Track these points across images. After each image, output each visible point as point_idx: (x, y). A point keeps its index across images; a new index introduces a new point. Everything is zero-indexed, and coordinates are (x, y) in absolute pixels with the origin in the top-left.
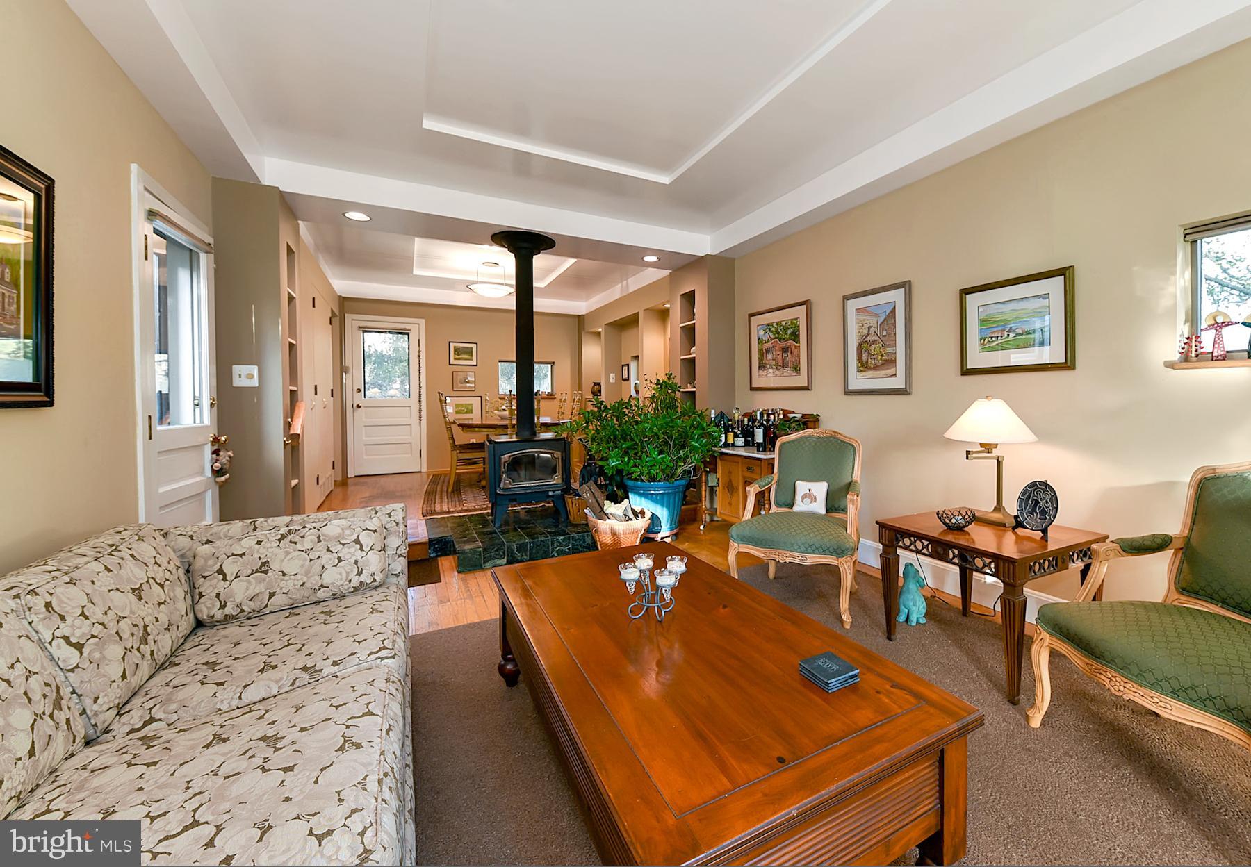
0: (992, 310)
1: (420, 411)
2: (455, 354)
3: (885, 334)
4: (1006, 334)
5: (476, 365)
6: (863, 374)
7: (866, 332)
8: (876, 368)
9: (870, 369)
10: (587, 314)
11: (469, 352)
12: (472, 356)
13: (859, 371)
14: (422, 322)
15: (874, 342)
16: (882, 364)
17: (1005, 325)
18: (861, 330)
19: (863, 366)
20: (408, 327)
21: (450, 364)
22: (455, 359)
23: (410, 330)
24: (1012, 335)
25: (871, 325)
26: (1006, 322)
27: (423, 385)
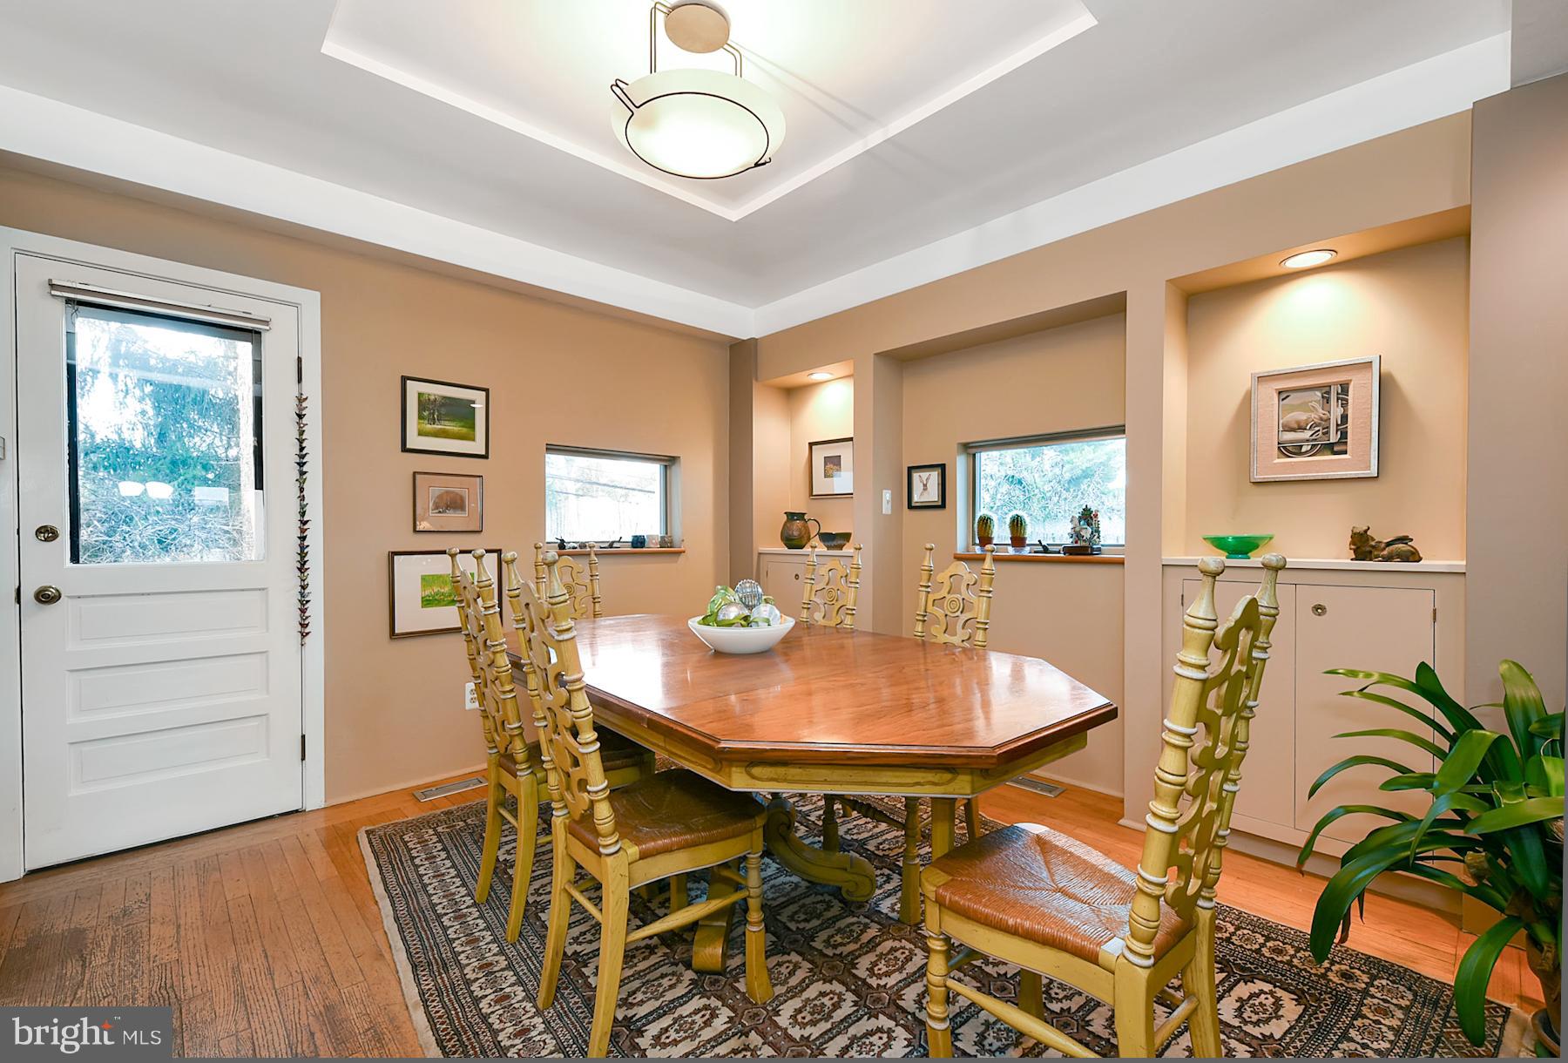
1: (303, 603)
2: (421, 417)
5: (485, 457)
10: (760, 338)
11: (460, 413)
12: (472, 427)
14: (310, 300)
20: (258, 310)
21: (405, 449)
22: (421, 433)
23: (266, 323)
27: (315, 514)
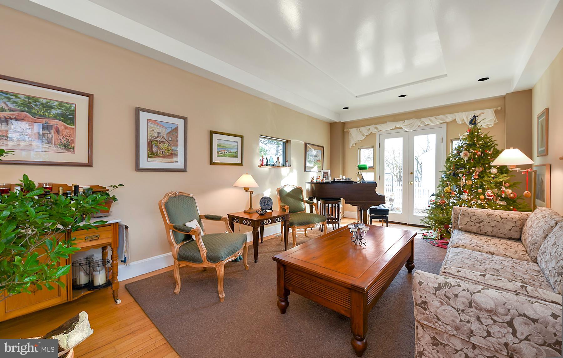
0: (222, 142)
3: (170, 139)
4: (226, 152)
6: (152, 159)
7: (156, 135)
8: (164, 156)
9: (160, 157)
13: (149, 157)
15: (162, 142)
16: (169, 155)
17: (225, 148)
18: (152, 133)
19: (152, 154)
24: (228, 152)
25: (160, 132)
26: (226, 147)
